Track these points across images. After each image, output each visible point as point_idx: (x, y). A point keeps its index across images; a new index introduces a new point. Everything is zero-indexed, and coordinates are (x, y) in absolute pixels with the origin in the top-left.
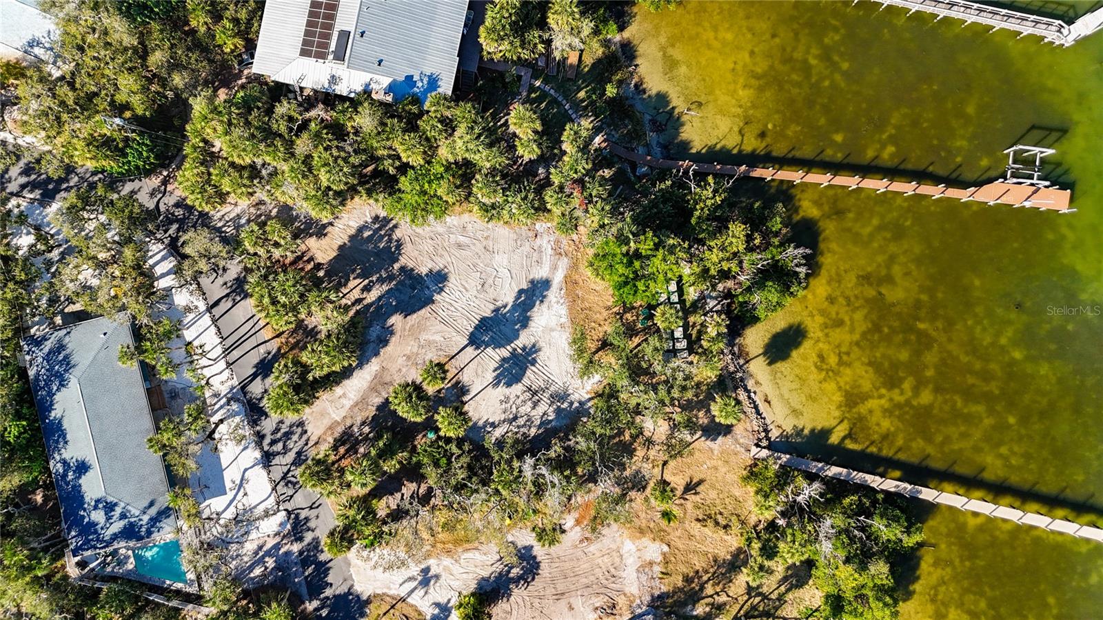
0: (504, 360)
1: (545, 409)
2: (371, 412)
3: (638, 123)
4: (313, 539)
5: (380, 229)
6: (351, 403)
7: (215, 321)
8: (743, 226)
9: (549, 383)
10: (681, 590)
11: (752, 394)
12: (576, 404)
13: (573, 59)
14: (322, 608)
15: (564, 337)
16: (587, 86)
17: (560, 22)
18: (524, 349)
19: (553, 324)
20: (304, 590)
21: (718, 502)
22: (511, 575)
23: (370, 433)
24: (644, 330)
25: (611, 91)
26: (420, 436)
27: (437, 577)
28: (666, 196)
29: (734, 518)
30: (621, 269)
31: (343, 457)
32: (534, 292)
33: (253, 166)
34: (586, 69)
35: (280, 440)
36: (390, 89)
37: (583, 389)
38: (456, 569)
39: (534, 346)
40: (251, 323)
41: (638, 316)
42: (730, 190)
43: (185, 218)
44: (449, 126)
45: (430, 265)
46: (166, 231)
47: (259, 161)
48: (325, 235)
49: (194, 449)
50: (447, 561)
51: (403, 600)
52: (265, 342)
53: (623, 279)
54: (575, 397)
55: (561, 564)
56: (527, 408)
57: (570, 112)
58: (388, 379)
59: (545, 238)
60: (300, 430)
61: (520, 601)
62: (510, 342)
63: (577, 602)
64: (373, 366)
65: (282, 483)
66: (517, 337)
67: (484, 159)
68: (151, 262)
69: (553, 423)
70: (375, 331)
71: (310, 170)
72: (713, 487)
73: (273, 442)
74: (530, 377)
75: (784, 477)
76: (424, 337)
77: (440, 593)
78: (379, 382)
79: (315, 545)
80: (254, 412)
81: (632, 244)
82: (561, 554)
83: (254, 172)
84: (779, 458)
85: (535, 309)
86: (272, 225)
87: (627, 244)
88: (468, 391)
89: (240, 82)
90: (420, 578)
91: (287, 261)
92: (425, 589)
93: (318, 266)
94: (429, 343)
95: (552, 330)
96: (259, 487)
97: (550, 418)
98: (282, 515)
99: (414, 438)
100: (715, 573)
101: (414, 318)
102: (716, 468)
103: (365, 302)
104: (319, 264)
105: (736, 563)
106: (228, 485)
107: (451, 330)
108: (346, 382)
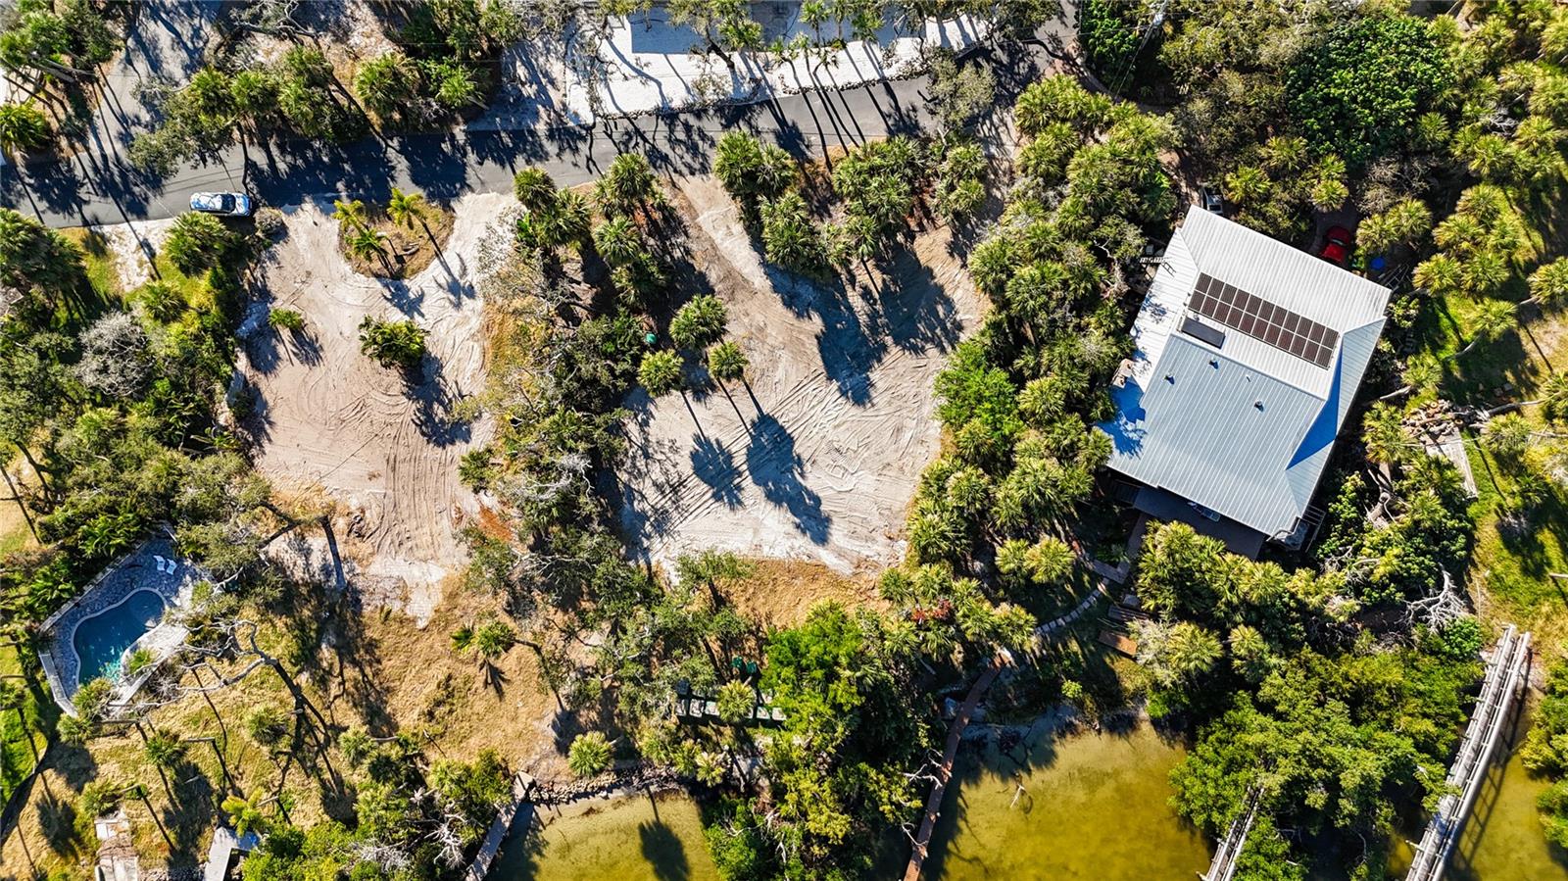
0: (730, 457)
1: (650, 498)
2: (700, 265)
3: (1019, 716)
4: (547, 154)
5: (944, 329)
6: (718, 241)
7: (867, 85)
8: (840, 835)
9: (684, 512)
10: (360, 633)
11: (604, 793)
12: (646, 543)
13: (1126, 645)
14: (453, 145)
15: (742, 547)
16: (1084, 655)
17: (1180, 639)
18: (739, 488)
19: (764, 534)
20: (481, 126)
21: (468, 711)
22: (436, 405)
23: (672, 257)
24: (728, 660)
25: (1071, 688)
26: (652, 323)
27: (458, 306)
28: (907, 734)
29: (440, 729)
30: (816, 650)
31: (647, 215)
32: (813, 520)
33: (1062, 179)
34: (1108, 660)
35: (689, 137)
36: (1131, 385)
37: (664, 556)
38: (462, 333)
39: (740, 502)
40: (854, 132)
41: (749, 656)
42: (896, 828)
43: (1013, 73)
44: (1066, 454)
45: (880, 385)
46: (1001, 47)
47: (1068, 190)
48: (951, 255)
49: (702, 25)
50: (475, 323)
51: (438, 254)
52: (824, 146)
53: (803, 649)
54: (656, 544)
55: (434, 476)
56: (656, 474)
57: (1053, 624)
58: (739, 296)
59: (885, 551)
60: (697, 166)
61: (398, 410)
62: (752, 471)
63: (378, 487)
64: (760, 280)
65: (631, 128)
66: (756, 482)
67: (1010, 492)
68: (964, 18)
69: (627, 506)
70: (807, 293)
71: (1040, 256)
72: (490, 709)
73: (688, 128)
74: (697, 489)
75: (480, 813)
76: (785, 356)
77: (435, 304)
78: (737, 283)
79: (540, 155)
80: (734, 111)
81: (848, 673)
82: (448, 479)
83: (1054, 179)
84: (508, 812)
85: (789, 515)
86: (977, 189)
87: (850, 667)
88: (699, 400)
89: (1183, 184)
90: (462, 282)
91: (926, 197)
92: (446, 286)
93: (911, 236)
94: (775, 362)
95: (756, 532)
96: (631, 97)
97: (636, 503)
98: (588, 118)
99: (651, 314)
100: (372, 685)
101: (813, 347)
102: (514, 719)
103: (848, 288)
104: (913, 238)
105: (378, 719)
106: (645, 57)
107: (786, 395)
108: (746, 240)
